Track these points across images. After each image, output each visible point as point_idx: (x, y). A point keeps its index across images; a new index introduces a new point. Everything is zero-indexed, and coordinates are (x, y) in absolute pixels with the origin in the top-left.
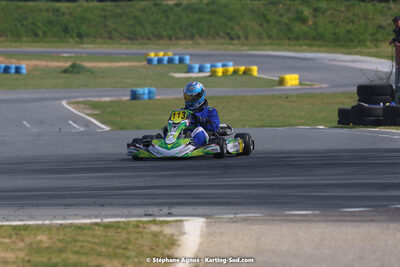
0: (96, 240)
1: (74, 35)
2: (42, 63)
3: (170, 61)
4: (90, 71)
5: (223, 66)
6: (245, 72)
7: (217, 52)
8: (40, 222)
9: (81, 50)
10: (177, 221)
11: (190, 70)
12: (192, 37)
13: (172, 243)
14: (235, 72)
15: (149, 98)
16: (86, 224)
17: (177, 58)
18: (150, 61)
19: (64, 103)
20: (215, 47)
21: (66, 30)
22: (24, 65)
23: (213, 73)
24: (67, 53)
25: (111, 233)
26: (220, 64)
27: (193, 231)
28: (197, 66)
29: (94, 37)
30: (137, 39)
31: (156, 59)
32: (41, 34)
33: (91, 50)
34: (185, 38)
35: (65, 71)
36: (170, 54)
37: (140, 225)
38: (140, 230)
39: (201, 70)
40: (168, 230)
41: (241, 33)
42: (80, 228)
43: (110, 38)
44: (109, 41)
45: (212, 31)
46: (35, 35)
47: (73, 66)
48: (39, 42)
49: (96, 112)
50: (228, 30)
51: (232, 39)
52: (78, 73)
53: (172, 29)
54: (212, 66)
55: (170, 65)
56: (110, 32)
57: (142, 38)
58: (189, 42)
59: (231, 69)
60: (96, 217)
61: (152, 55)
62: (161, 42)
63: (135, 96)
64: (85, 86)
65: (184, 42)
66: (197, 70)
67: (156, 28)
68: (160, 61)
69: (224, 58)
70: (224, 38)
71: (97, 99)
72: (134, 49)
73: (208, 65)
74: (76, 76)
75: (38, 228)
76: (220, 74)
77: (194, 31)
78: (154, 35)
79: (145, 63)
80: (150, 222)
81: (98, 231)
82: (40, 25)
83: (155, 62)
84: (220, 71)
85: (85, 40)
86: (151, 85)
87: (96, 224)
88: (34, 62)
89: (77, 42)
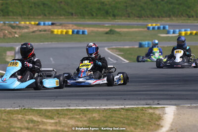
0: (122, 117)
1: (111, 15)
2: (95, 29)
3: (159, 28)
4: (119, 33)
5: (185, 31)
6: (196, 34)
7: (182, 24)
8: (95, 108)
9: (114, 23)
10: (162, 107)
11: (168, 32)
12: (169, 16)
13: (160, 118)
14: (191, 34)
15: (148, 46)
16: (116, 109)
17: (162, 27)
18: (148, 28)
19: (106, 49)
20: (181, 21)
21: (107, 13)
22: (86, 30)
23: (180, 34)
24: (107, 24)
25: (129, 113)
26: (183, 30)
27: (170, 113)
28: (172, 31)
29: (121, 16)
30: (142, 17)
31: (151, 27)
32: (95, 15)
33: (119, 23)
34: (166, 17)
35: (107, 33)
36: (159, 25)
37: (144, 109)
38: (144, 112)
39: (174, 33)
40: (157, 112)
41: (194, 14)
42: (114, 110)
43: (129, 17)
44: (128, 18)
45: (180, 13)
46: (92, 15)
47: (111, 31)
48: (93, 19)
49: (122, 53)
50: (188, 13)
51: (189, 17)
52: (113, 34)
53: (160, 12)
54: (179, 31)
55: (159, 30)
56: (128, 14)
57: (145, 17)
58: (168, 19)
59: (189, 32)
60: (122, 105)
61: (150, 25)
62: (154, 19)
63: (141, 46)
64: (117, 40)
65: (165, 19)
66: (172, 33)
67: (152, 12)
68: (153, 28)
69: (186, 27)
70: (184, 17)
71: (122, 47)
72: (141, 22)
73: (177, 30)
74: (112, 35)
75: (93, 110)
76: (184, 35)
77: (171, 13)
78: (151, 15)
79: (146, 29)
80: (149, 108)
81: (123, 112)
83: (151, 29)
84: (183, 33)
85: (116, 18)
86: (149, 40)
87: (122, 109)
88: (91, 29)
89: (112, 19)
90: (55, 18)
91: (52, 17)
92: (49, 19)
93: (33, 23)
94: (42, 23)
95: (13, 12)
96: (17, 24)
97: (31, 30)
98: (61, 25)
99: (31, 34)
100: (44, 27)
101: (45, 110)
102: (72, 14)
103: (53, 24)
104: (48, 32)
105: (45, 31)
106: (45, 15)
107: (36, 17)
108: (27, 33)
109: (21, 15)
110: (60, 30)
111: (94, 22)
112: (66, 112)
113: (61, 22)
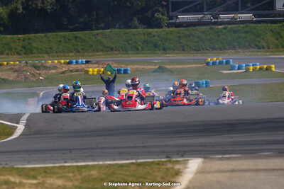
0: (127, 173)
1: (161, 49)
2: (143, 67)
3: (221, 63)
4: (170, 71)
5: (253, 65)
6: (267, 69)
7: (250, 57)
9: (165, 58)
10: (184, 160)
11: (233, 68)
12: (234, 48)
13: (177, 173)
14: (260, 69)
15: (206, 86)
16: (125, 164)
17: (224, 61)
18: (208, 64)
20: (248, 54)
21: (156, 46)
22: (129, 69)
23: (247, 70)
24: (158, 58)
25: (141, 168)
26: (251, 64)
28: (237, 65)
29: (173, 50)
30: (200, 50)
31: (211, 62)
32: (140, 48)
33: (171, 58)
34: (230, 49)
35: (155, 71)
36: (220, 58)
37: (161, 163)
38: (160, 166)
39: (239, 69)
40: (177, 167)
41: (265, 45)
42: (122, 166)
43: (183, 50)
44: (183, 52)
45: (247, 44)
46: (136, 49)
47: (160, 68)
48: (139, 54)
50: (257, 43)
51: (259, 48)
52: (163, 72)
53: (222, 43)
54: (246, 66)
55: (220, 66)
56: (183, 47)
57: (203, 49)
58: (233, 51)
59: (258, 67)
60: (132, 159)
61: (209, 59)
62: (215, 51)
64: (167, 80)
65: (229, 51)
66: (237, 68)
67: (212, 43)
68: (214, 63)
69: (255, 61)
70: (254, 48)
72: (199, 56)
73: (244, 65)
74: (162, 74)
75: (94, 167)
76: (251, 70)
77: (236, 44)
78: (210, 47)
79: (205, 65)
82: (140, 43)
83: (211, 64)
84: (251, 67)
85: (168, 52)
86: (208, 78)
87: (132, 163)
88: (136, 66)
89: (162, 53)
90: (90, 54)
91: (86, 54)
92: (83, 56)
93: (62, 61)
94: (74, 61)
95: (38, 50)
96: (42, 64)
97: (60, 70)
98: (97, 63)
99: (60, 75)
100: (76, 66)
101: (30, 168)
102: (112, 49)
103: (87, 62)
104: (81, 73)
105: (77, 71)
106: (78, 52)
107: (67, 54)
108: (54, 74)
109: (47, 53)
110: (96, 70)
111: (140, 58)
112: (56, 170)
113: (98, 59)
